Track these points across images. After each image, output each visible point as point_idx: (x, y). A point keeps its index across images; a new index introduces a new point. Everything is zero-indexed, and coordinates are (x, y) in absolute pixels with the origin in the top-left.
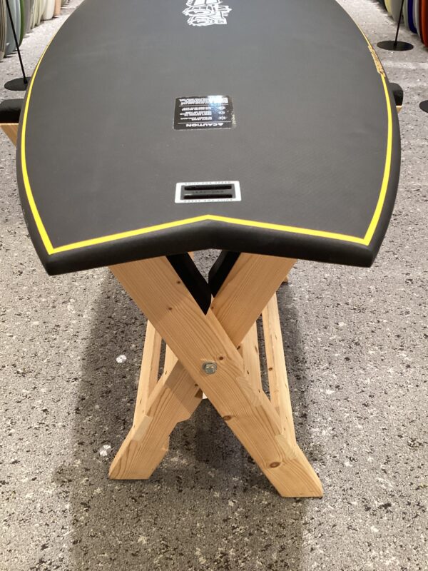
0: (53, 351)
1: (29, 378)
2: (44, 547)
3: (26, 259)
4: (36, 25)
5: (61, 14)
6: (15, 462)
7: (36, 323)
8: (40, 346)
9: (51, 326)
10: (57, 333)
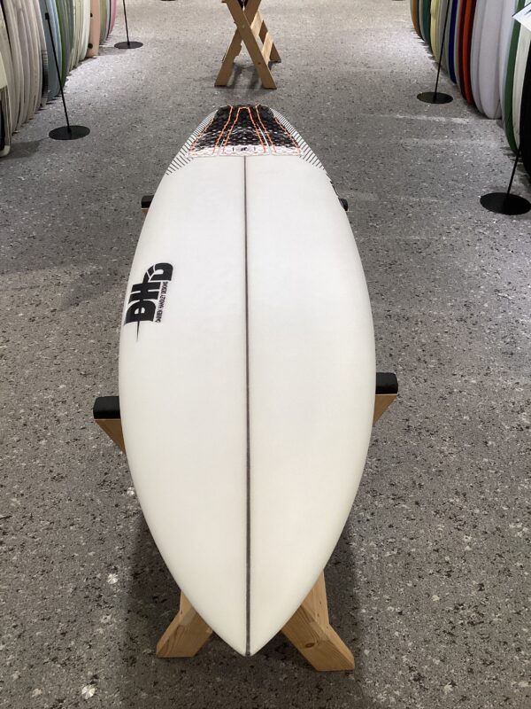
0: (107, 361)
1: (90, 379)
2: (106, 474)
3: (82, 294)
4: (75, 67)
5: (99, 54)
6: (84, 428)
7: (92, 341)
8: (96, 357)
9: (104, 344)
10: (109, 348)
